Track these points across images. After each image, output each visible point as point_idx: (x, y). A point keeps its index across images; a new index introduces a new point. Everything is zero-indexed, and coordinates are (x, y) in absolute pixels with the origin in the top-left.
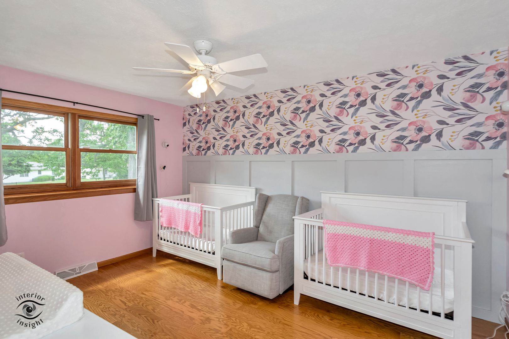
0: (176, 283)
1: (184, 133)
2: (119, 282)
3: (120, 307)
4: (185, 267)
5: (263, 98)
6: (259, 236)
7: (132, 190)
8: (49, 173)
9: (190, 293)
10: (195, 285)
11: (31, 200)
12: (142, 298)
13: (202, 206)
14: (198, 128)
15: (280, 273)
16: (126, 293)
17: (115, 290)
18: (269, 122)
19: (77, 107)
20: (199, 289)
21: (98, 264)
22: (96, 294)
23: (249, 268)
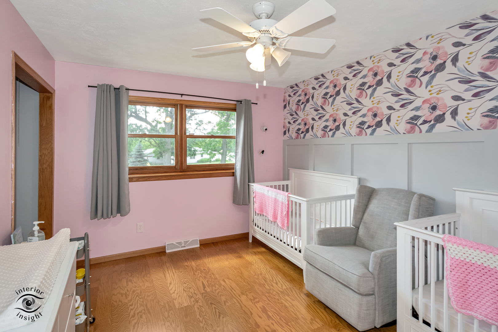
0: (258, 276)
1: (285, 116)
2: (210, 262)
3: (199, 290)
4: (275, 260)
5: (368, 64)
6: (357, 239)
7: (232, 174)
8: (206, 156)
9: (268, 293)
10: (277, 283)
11: (148, 179)
12: (221, 284)
13: (289, 195)
14: (297, 109)
15: (375, 298)
16: (210, 276)
17: (203, 270)
18: (376, 94)
19: (184, 98)
20: (279, 290)
21: (200, 241)
22: (187, 271)
23: (333, 280)
